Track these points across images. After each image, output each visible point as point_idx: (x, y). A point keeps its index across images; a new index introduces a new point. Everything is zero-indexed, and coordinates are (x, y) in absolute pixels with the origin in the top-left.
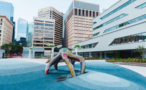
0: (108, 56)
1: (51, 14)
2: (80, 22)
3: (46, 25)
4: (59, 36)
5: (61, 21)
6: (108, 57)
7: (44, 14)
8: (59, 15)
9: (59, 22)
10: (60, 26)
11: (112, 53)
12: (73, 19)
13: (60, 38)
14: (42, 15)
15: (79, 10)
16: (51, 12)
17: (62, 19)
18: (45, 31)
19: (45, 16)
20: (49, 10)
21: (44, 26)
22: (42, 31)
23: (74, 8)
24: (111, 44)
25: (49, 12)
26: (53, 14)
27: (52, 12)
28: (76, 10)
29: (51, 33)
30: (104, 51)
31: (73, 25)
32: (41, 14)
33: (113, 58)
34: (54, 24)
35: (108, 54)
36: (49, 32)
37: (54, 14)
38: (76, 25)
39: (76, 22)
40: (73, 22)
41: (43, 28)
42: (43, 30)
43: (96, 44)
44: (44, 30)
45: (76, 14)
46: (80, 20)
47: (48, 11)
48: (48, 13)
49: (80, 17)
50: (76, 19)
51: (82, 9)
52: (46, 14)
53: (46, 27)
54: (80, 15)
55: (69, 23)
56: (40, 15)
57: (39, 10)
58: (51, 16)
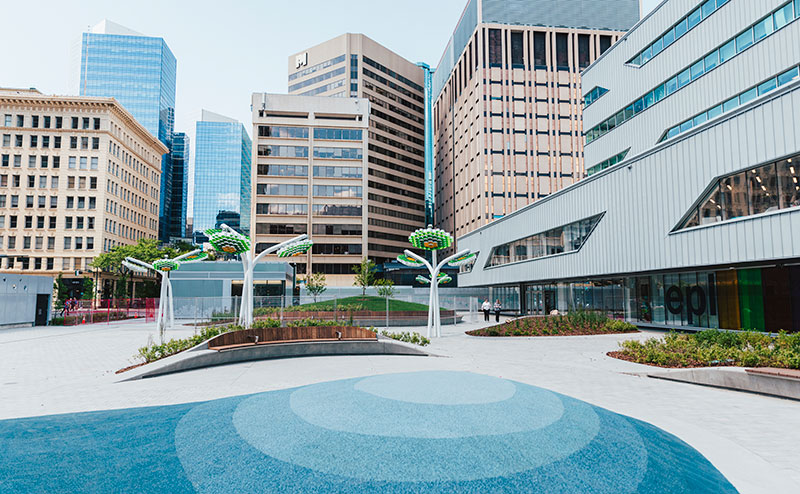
0: (675, 306)
1: (354, 75)
2: (520, 108)
3: (320, 134)
4: (403, 192)
5: (415, 107)
6: (674, 312)
7: (321, 78)
8: (400, 78)
9: (404, 114)
10: (410, 138)
11: (703, 283)
12: (479, 93)
13: (410, 205)
14: (308, 83)
15: (513, 33)
16: (354, 62)
17: (421, 100)
18: (316, 169)
19: (324, 89)
20: (344, 51)
21: (311, 143)
22: (299, 171)
23: (481, 25)
24: (687, 223)
25: (346, 64)
26: (365, 71)
27: (361, 65)
28: (495, 34)
29: (350, 177)
30: (648, 274)
31: (479, 125)
32: (302, 77)
33: (714, 320)
34: (365, 123)
35: (674, 294)
36: (337, 173)
37: (372, 75)
38: (497, 123)
39: (497, 107)
40: (479, 109)
41: (303, 153)
42: (304, 163)
43: (590, 223)
44: (311, 162)
45: (495, 62)
46: (519, 92)
47: (341, 59)
48: (340, 71)
49: (519, 74)
50: (496, 90)
51: (528, 29)
52: (328, 76)
53: (319, 144)
54: (517, 62)
55: (460, 117)
56: (297, 87)
57: (292, 58)
58: (354, 87)
